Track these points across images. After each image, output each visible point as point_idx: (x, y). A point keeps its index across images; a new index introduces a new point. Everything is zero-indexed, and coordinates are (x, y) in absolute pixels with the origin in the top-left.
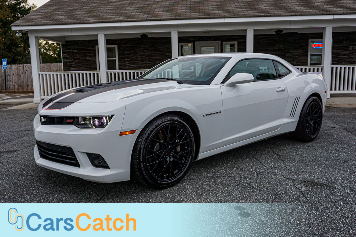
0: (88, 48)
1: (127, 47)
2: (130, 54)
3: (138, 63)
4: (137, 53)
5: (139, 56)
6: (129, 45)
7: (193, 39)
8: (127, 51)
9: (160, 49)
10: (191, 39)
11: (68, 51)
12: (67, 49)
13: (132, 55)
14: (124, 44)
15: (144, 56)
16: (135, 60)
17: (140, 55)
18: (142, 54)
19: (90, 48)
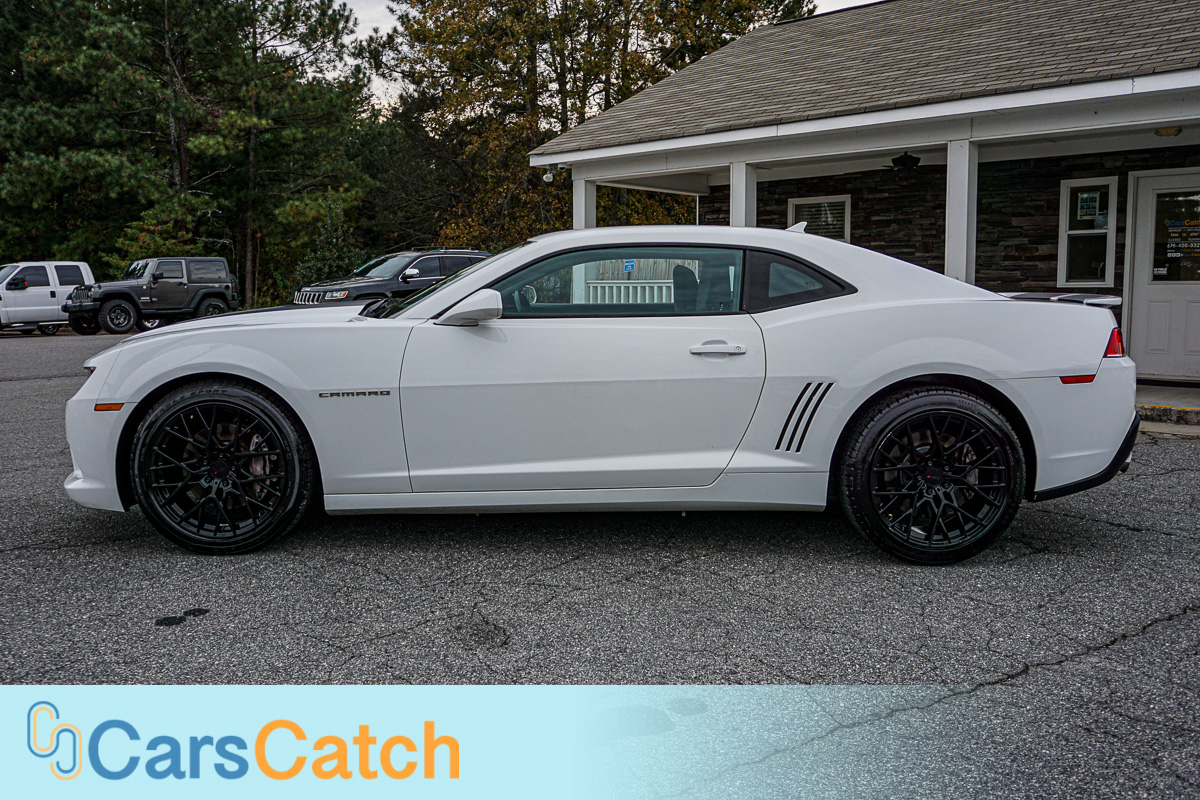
0: (768, 208)
1: (880, 199)
2: (888, 223)
3: (913, 253)
4: (910, 222)
5: (916, 231)
6: (887, 195)
7: (1119, 164)
8: (878, 215)
9: (990, 204)
10: (1109, 164)
11: (715, 216)
12: (712, 212)
13: (894, 226)
14: (871, 190)
15: (934, 232)
16: (903, 246)
17: (921, 228)
18: (926, 222)
19: (774, 208)
